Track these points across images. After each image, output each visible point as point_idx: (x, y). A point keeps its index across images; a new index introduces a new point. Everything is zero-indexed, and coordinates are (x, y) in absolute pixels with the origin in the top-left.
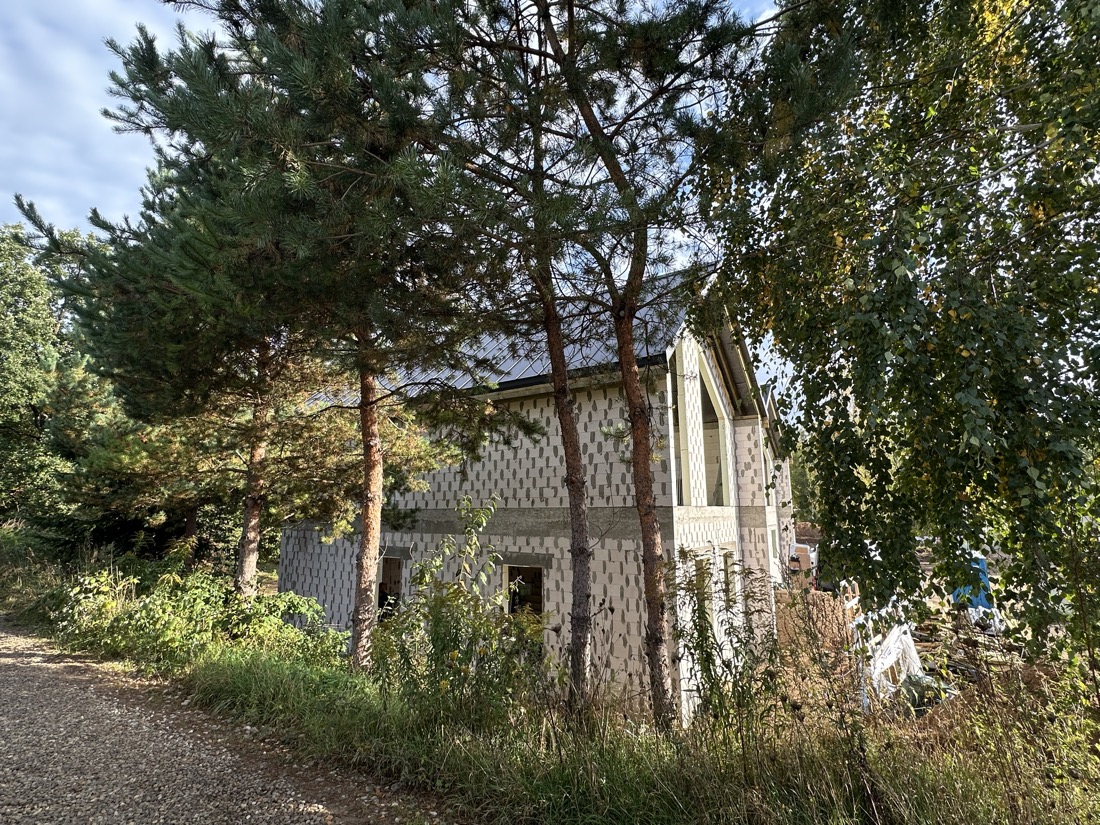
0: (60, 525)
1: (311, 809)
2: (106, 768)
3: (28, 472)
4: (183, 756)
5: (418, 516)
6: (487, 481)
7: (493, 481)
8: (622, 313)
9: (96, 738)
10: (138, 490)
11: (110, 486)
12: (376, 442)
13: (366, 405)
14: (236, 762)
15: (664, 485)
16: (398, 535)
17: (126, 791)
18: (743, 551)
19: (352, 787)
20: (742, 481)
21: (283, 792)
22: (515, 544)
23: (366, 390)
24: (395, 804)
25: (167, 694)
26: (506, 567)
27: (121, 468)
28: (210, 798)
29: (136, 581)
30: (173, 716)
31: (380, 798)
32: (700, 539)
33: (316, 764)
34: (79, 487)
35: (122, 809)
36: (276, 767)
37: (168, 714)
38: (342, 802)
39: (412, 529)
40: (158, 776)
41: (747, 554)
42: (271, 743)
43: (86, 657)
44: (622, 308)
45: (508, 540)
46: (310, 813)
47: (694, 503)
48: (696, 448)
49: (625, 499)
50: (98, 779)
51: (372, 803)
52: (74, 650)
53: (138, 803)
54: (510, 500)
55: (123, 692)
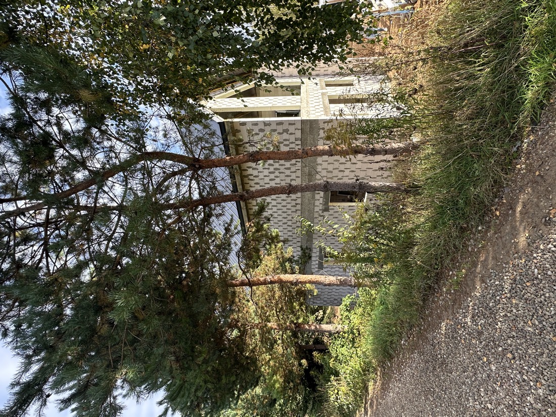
0: (306, 402)
1: (444, 328)
2: (417, 407)
3: (282, 410)
4: (414, 374)
5: (304, 247)
6: (287, 213)
7: (287, 211)
8: (197, 166)
9: (403, 406)
10: (291, 372)
11: (289, 383)
12: (269, 278)
13: (250, 284)
14: (418, 352)
15: (290, 124)
16: (313, 255)
17: (428, 402)
18: (324, 75)
19: (434, 306)
20: (287, 74)
21: (435, 337)
22: (319, 200)
23: (242, 284)
24: (445, 290)
25: (384, 370)
26: (330, 204)
27: (282, 387)
28: (434, 369)
29: (333, 377)
30: (395, 372)
31: (441, 295)
32: (318, 101)
33: (422, 318)
34: (290, 396)
35: (436, 407)
36: (421, 336)
37: (394, 373)
38: (441, 312)
39: (311, 250)
40: (422, 387)
41: (326, 73)
42: (411, 334)
43: (366, 399)
44: (194, 166)
45: (317, 203)
46: (446, 329)
47: (299, 104)
48: (270, 101)
49: (297, 145)
50: (421, 412)
51: (443, 300)
52: (362, 403)
53: (434, 400)
54: (297, 202)
55: (382, 389)
